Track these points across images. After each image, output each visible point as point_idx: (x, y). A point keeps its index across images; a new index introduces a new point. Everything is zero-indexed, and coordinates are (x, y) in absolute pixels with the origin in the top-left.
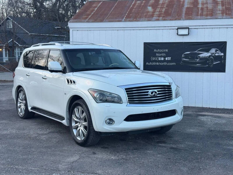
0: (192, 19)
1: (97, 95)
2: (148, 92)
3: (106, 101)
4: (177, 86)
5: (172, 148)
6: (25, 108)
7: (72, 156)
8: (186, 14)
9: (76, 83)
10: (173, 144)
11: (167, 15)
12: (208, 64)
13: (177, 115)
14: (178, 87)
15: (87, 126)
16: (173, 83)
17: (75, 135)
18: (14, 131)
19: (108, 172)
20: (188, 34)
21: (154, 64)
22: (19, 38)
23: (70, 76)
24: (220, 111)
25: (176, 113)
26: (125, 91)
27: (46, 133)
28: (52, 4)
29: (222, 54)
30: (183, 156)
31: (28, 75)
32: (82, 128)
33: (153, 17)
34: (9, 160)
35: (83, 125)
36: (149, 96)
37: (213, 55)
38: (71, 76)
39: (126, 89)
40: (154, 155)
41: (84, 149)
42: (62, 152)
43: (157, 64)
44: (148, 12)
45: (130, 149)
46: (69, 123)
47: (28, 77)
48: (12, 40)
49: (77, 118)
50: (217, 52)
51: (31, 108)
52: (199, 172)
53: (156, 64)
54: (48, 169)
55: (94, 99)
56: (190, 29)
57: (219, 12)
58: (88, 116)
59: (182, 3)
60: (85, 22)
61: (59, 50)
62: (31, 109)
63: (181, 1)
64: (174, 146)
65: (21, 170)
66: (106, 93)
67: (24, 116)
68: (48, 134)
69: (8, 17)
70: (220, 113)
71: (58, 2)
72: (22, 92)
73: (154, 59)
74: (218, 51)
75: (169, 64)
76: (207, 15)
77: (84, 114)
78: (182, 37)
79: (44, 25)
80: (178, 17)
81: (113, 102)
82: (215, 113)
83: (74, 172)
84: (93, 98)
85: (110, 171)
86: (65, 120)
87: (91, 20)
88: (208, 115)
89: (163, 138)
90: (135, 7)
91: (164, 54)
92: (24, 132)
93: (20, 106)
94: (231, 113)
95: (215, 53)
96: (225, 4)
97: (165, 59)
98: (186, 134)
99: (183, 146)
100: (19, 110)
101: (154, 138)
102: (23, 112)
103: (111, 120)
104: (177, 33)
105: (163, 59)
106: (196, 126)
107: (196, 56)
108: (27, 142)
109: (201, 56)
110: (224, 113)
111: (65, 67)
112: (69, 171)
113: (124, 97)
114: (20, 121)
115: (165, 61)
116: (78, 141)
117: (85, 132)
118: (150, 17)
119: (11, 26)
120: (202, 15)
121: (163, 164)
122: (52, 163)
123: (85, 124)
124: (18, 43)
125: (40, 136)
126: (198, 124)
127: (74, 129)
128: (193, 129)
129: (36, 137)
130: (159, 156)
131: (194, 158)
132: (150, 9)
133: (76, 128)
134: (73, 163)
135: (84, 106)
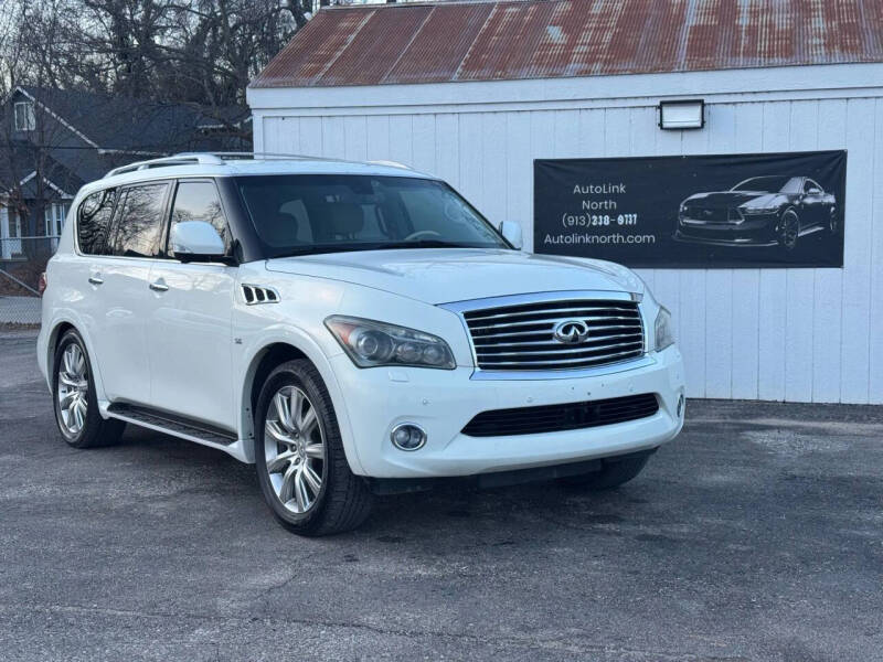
0: (714, 69)
1: (359, 340)
2: (550, 326)
3: (395, 361)
4: (662, 308)
5: (644, 537)
6: (89, 407)
7: (266, 569)
8: (691, 49)
9: (278, 300)
10: (648, 526)
11: (619, 56)
12: (777, 236)
13: (661, 415)
14: (663, 312)
15: (322, 456)
16: (646, 295)
17: (278, 494)
18: (46, 491)
19: (403, 620)
20: (699, 124)
21: (574, 239)
22: (61, 167)
23: (256, 273)
24: (824, 413)
25: (657, 409)
26: (464, 321)
27: (167, 493)
28: (186, 39)
29: (831, 199)
30: (687, 563)
31: (95, 283)
32: (303, 468)
33: (568, 62)
34: (29, 585)
35: (308, 453)
36: (556, 342)
37: (797, 202)
38: (258, 272)
39: (467, 315)
40: (575, 561)
41: (313, 545)
42: (230, 556)
43: (587, 239)
44: (550, 45)
45: (485, 544)
46: (253, 454)
47: (95, 288)
48: (34, 174)
49: (285, 430)
50: (812, 190)
51: (108, 404)
52: (746, 615)
53: (582, 240)
54: (177, 614)
55: (349, 356)
56: (706, 108)
57: (816, 41)
58: (327, 419)
59: (675, 10)
60: (308, 87)
61: (213, 178)
62: (110, 409)
63: (672, 5)
64: (651, 531)
65: (71, 620)
66: (395, 330)
67: (81, 439)
68: (176, 496)
69: (19, 88)
70: (827, 419)
71: (209, 34)
72: (74, 346)
73: (572, 221)
74: (815, 187)
75: (631, 239)
76: (771, 54)
77: (312, 413)
78: (678, 135)
79: (156, 112)
80: (663, 63)
81: (420, 364)
82: (805, 419)
83: (273, 623)
84: (342, 351)
85: (412, 615)
86: (240, 441)
87: (333, 79)
88: (779, 428)
89: (610, 504)
90: (499, 29)
91: (613, 204)
92: (83, 491)
93: (69, 400)
94: (865, 417)
95: (805, 197)
96: (839, 11)
97: (616, 222)
98: (699, 489)
99: (685, 530)
100: (65, 414)
101: (575, 505)
102: (81, 424)
103: (412, 432)
104: (659, 121)
105: (607, 220)
106: (732, 463)
107: (731, 207)
108: (95, 525)
109: (751, 206)
110: (840, 419)
111: (238, 242)
112: (255, 619)
113: (462, 344)
114: (67, 455)
115: (614, 228)
116: (287, 517)
117: (316, 479)
118: (555, 65)
119: (31, 123)
120: (751, 52)
121: (611, 589)
122: (190, 592)
123: (316, 449)
124: (56, 188)
125: (145, 507)
126: (744, 457)
127: (272, 472)
128: (722, 474)
129: (128, 508)
130: (596, 563)
131: (728, 569)
132: (555, 34)
133: (283, 467)
134: (269, 591)
135: (309, 383)
